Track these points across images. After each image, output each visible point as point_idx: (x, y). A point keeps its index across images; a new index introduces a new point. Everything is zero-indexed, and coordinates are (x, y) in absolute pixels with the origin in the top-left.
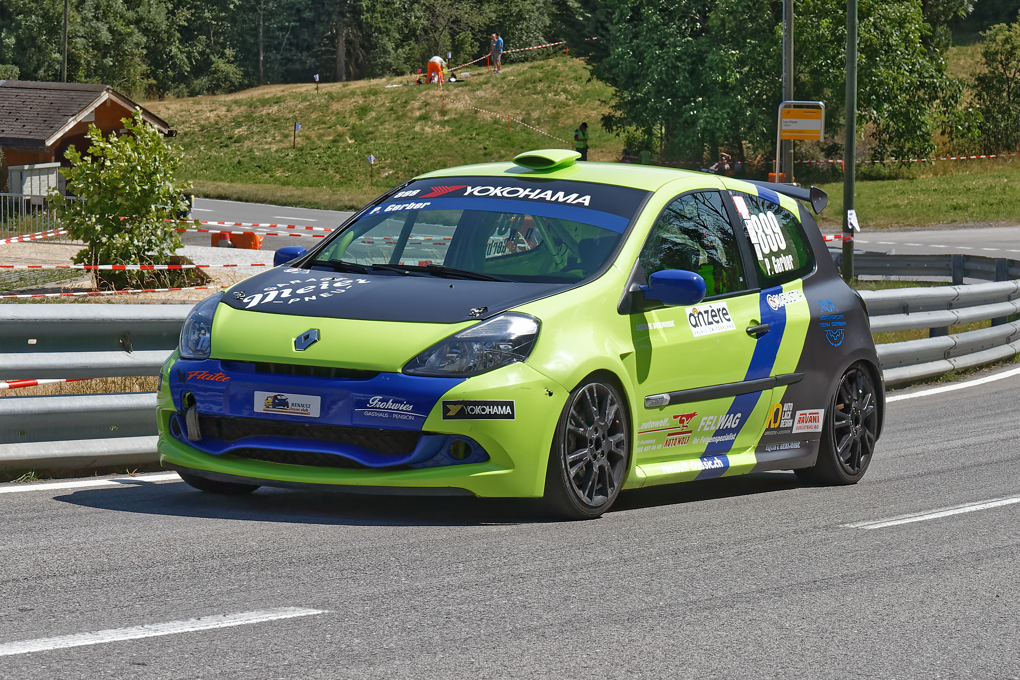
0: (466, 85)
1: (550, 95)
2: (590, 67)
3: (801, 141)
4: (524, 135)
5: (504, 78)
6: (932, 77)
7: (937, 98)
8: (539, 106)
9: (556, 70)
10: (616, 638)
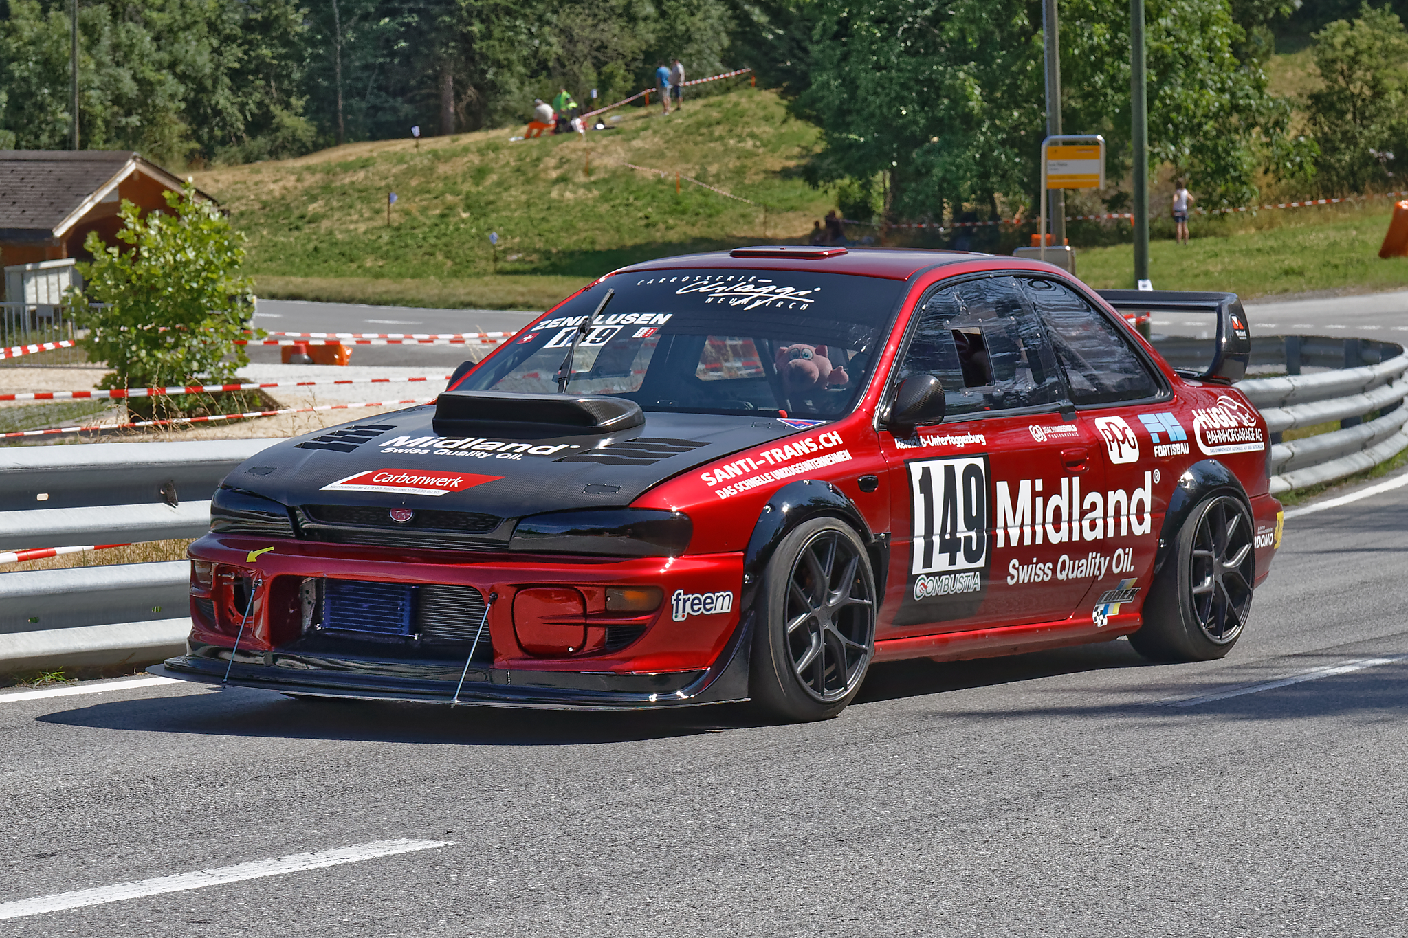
0: (618, 133)
1: (732, 142)
2: (785, 102)
3: (1074, 190)
4: (699, 198)
5: (669, 121)
6: (1248, 96)
7: (1253, 125)
8: (717, 158)
9: (739, 108)
10: (842, 864)
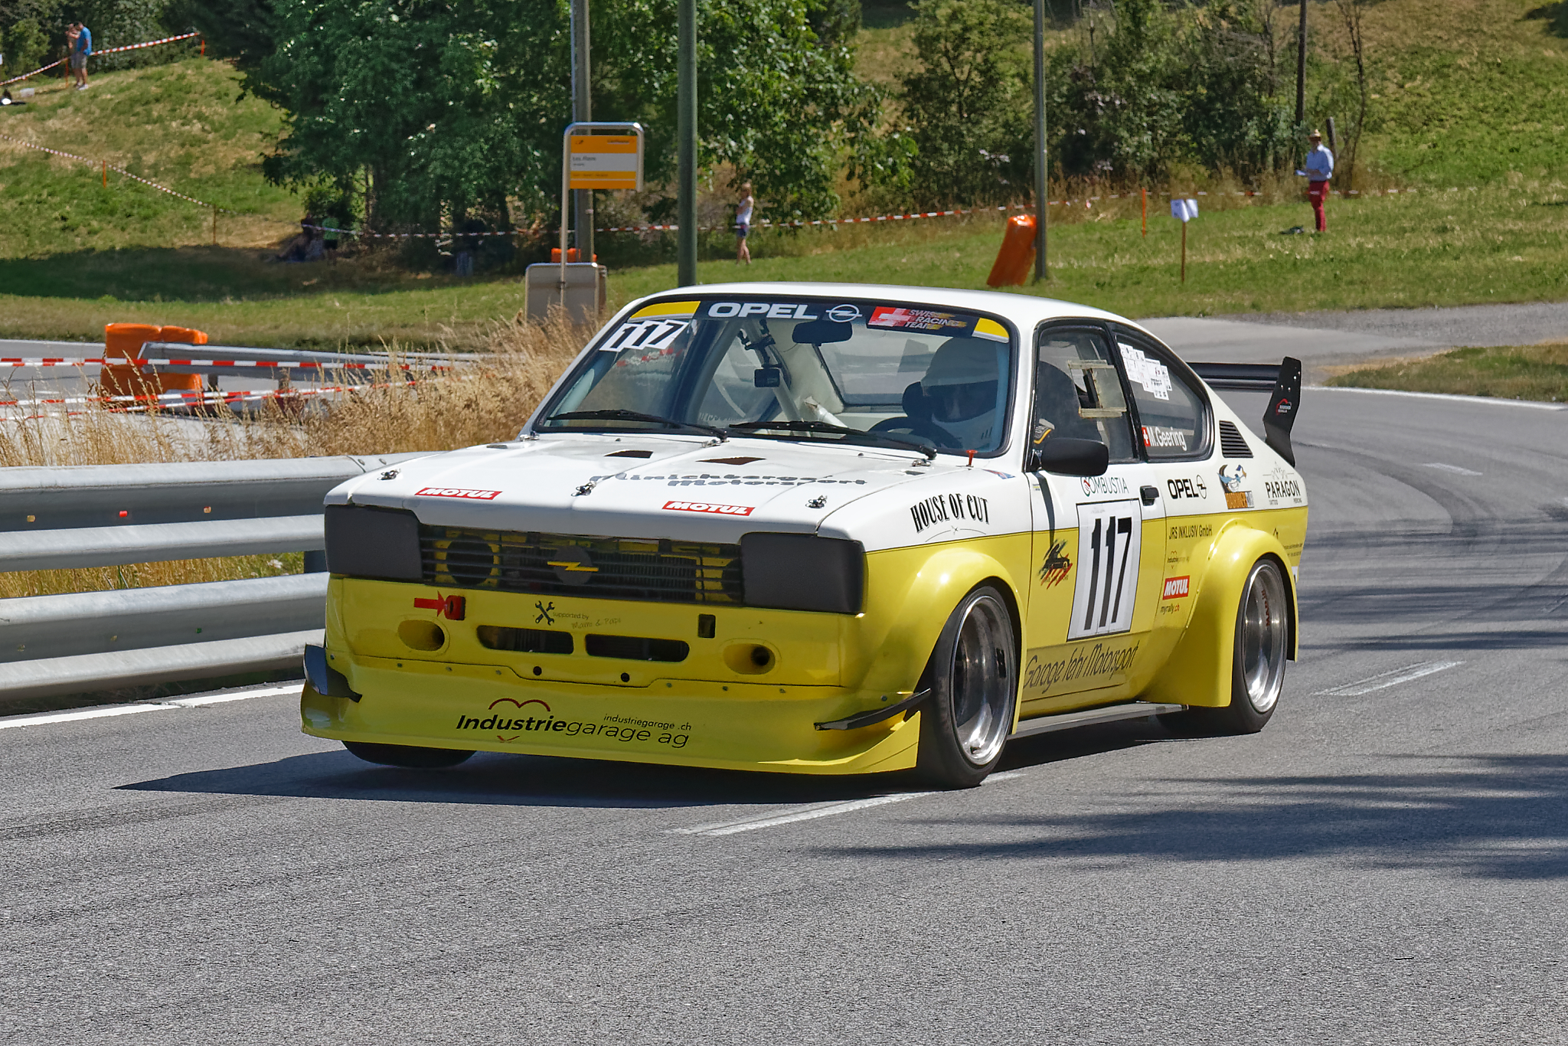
0: (29, 110)
1: (174, 124)
2: (243, 75)
3: (604, 192)
4: (132, 196)
5: (95, 96)
6: (829, 80)
7: (837, 116)
8: (154, 144)
9: (185, 82)
